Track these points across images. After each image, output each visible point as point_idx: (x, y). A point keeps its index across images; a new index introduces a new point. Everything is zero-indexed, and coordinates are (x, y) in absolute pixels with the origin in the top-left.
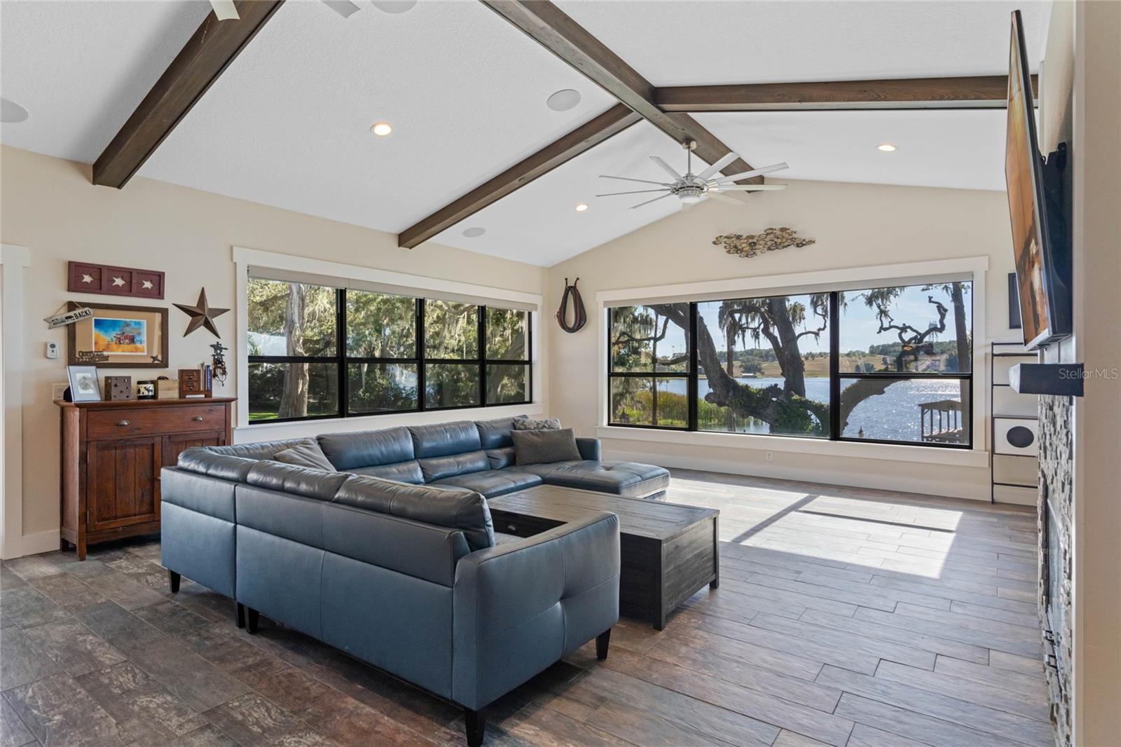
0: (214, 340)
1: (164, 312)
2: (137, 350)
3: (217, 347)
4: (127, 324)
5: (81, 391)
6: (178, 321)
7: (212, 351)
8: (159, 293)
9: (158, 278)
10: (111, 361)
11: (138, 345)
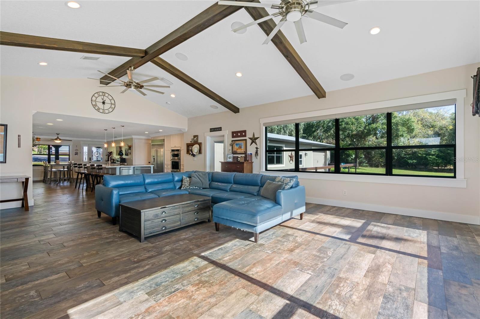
0: (256, 146)
1: (246, 140)
2: (242, 150)
3: (257, 148)
4: (240, 144)
5: (229, 159)
6: (249, 142)
7: (256, 149)
8: (245, 136)
9: (245, 131)
10: (238, 153)
11: (242, 149)
